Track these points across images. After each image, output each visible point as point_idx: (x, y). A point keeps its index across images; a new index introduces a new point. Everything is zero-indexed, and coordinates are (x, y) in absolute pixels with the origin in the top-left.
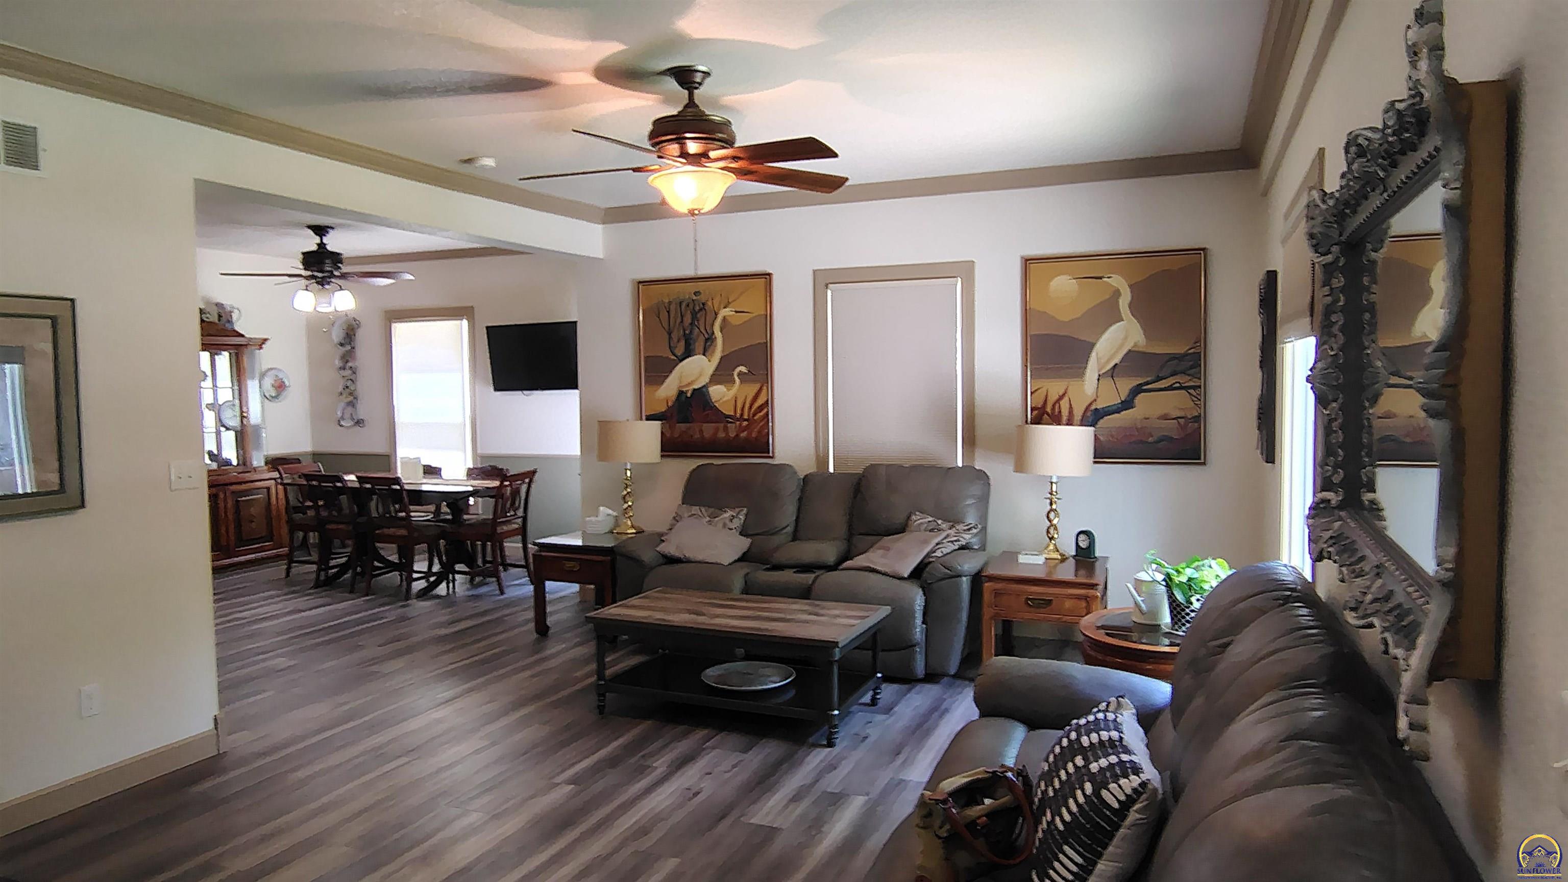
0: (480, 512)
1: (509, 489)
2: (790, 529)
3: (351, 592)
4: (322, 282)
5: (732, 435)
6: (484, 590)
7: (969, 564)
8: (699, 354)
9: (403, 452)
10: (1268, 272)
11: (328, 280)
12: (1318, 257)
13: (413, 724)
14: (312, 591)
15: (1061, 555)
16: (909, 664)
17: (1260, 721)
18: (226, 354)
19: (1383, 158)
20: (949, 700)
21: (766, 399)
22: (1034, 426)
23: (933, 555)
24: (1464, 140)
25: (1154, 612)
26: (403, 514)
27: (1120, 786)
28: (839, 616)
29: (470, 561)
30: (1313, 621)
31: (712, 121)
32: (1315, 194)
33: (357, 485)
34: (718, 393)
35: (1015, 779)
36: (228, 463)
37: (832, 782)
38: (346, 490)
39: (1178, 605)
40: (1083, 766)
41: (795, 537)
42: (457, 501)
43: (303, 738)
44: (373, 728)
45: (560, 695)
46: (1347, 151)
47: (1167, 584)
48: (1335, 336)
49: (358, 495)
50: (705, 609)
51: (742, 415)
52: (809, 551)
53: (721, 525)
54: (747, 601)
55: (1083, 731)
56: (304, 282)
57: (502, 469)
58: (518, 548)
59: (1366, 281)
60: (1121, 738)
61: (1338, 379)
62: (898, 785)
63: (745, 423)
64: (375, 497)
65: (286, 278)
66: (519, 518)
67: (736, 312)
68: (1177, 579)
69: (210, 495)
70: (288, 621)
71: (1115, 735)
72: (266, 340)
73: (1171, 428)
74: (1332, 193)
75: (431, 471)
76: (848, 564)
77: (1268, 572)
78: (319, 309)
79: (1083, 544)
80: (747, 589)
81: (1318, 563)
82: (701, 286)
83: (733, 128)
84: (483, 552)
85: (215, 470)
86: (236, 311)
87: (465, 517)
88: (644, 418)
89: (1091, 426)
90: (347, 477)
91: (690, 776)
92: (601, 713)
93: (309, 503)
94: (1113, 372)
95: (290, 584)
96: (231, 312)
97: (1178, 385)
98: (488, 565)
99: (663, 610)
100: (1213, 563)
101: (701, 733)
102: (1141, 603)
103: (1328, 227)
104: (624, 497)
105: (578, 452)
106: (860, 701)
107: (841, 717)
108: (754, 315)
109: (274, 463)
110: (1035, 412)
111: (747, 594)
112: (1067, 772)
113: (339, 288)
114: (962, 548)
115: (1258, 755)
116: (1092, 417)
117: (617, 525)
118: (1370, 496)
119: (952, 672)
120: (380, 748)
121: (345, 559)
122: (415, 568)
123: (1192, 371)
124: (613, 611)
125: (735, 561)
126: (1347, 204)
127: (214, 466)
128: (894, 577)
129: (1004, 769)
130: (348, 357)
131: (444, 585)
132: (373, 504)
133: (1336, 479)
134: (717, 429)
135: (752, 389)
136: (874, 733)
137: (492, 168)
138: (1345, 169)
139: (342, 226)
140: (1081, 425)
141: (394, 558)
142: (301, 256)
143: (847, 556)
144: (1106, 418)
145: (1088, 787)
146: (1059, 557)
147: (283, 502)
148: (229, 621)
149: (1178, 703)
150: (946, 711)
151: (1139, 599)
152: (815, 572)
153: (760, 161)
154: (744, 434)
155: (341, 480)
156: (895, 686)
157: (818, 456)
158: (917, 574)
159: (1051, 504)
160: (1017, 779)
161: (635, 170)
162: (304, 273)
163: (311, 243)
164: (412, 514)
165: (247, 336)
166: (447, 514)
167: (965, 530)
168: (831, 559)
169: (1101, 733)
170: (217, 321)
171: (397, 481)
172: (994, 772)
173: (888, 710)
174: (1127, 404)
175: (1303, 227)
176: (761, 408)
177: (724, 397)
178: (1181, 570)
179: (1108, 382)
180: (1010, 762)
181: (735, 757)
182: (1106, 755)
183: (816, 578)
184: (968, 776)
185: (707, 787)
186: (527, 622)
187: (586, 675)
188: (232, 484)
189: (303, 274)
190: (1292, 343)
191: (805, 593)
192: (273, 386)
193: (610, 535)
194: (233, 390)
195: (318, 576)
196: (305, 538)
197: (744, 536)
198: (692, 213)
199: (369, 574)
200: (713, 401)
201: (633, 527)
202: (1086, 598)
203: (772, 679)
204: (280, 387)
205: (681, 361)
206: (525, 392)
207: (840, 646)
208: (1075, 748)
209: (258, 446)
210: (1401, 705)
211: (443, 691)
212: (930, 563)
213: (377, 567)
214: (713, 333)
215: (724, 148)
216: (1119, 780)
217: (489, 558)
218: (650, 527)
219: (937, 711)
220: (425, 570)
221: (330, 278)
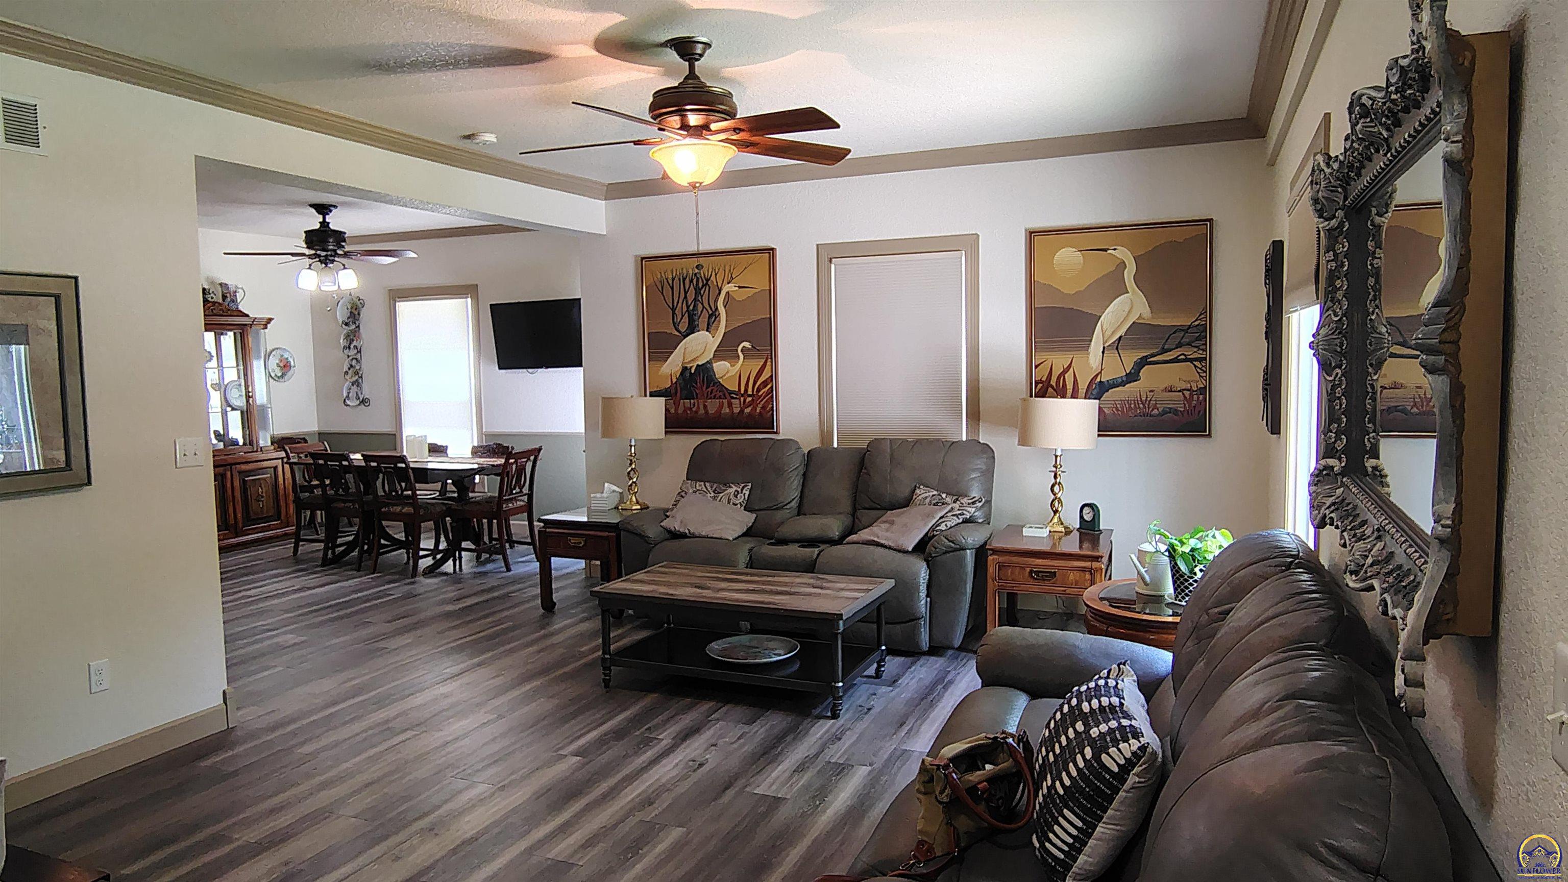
0: (486, 491)
1: (514, 466)
2: (794, 504)
3: (359, 570)
4: (325, 261)
5: (737, 410)
6: (489, 567)
7: (973, 538)
8: (703, 330)
9: (409, 430)
10: (1274, 242)
11: (332, 258)
12: (1322, 223)
13: (419, 699)
14: (319, 569)
15: (1066, 528)
16: (913, 636)
17: (1257, 683)
18: (231, 334)
19: (1388, 118)
20: (953, 673)
21: (770, 375)
22: (1037, 399)
23: (938, 528)
24: (1467, 92)
25: (1157, 583)
26: (410, 492)
27: (1119, 750)
28: (842, 589)
29: (477, 539)
30: (1314, 585)
31: (712, 93)
32: (1320, 158)
33: (363, 464)
34: (722, 368)
35: (1015, 745)
36: (235, 443)
37: (836, 753)
38: (351, 468)
39: (1182, 576)
40: (1084, 732)
41: (800, 511)
42: (463, 479)
43: (311, 713)
44: (381, 703)
45: (567, 669)
46: (1350, 113)
47: (1170, 553)
48: (1339, 302)
49: (365, 474)
50: (709, 583)
51: (746, 390)
52: (813, 525)
53: (725, 500)
54: (752, 575)
55: (1084, 697)
56: (307, 261)
57: (508, 447)
58: (525, 525)
59: (1371, 245)
60: (1122, 704)
61: (1342, 344)
62: (902, 755)
63: (749, 399)
64: (381, 476)
65: (290, 256)
66: (525, 495)
67: (740, 287)
68: (1180, 549)
69: (215, 475)
70: (296, 599)
71: (1115, 700)
72: (270, 320)
73: (1176, 401)
74: (1337, 156)
75: (436, 450)
76: (853, 537)
77: (1271, 539)
78: (323, 288)
79: (1088, 517)
80: (752, 564)
81: (1321, 530)
82: (702, 260)
83: (734, 99)
84: (489, 529)
85: (220, 450)
86: (241, 291)
87: (471, 495)
88: (648, 394)
89: (1095, 399)
90: (352, 456)
91: (694, 748)
92: (607, 686)
93: (315, 482)
94: (1118, 345)
95: (297, 562)
96: (236, 292)
97: (1183, 357)
98: (494, 542)
99: (668, 584)
100: (1217, 533)
101: (706, 706)
102: (1144, 573)
103: (1332, 191)
104: (629, 473)
105: (582, 430)
106: (865, 674)
107: (846, 689)
108: (757, 291)
109: (280, 442)
110: (1040, 386)
111: (751, 568)
112: (1067, 738)
113: (342, 267)
114: (966, 521)
115: (1255, 715)
116: (1098, 390)
117: (622, 501)
118: (1373, 462)
119: (956, 646)
120: (387, 721)
121: (351, 538)
122: (422, 546)
123: (1197, 343)
124: (618, 586)
125: (739, 537)
126: (1351, 167)
127: (221, 445)
128: (899, 551)
129: (1004, 735)
130: (352, 337)
131: (450, 562)
132: (379, 483)
133: (1339, 446)
134: (721, 406)
135: (756, 365)
136: (878, 705)
137: (492, 144)
138: (1350, 131)
139: (345, 204)
140: (1085, 398)
141: (401, 536)
142: (304, 235)
143: (852, 530)
144: (1110, 391)
145: (1088, 752)
146: (1063, 530)
147: (289, 481)
148: (236, 600)
149: (1179, 671)
150: (951, 682)
151: (1143, 570)
152: (819, 547)
153: (761, 133)
154: (748, 410)
155: (347, 458)
156: (899, 660)
157: (822, 430)
158: (921, 548)
159: (1055, 477)
160: (1018, 745)
161: (637, 143)
162: (307, 252)
163: (314, 221)
164: (418, 492)
165: (251, 316)
166: (454, 492)
167: (969, 504)
168: (836, 533)
169: (1102, 699)
170: (221, 301)
171: (403, 459)
172: (996, 738)
173: (893, 682)
174: (1132, 377)
175: (1308, 194)
176: (765, 384)
177: (728, 372)
178: (1185, 541)
179: (1112, 355)
180: (1012, 730)
181: (742, 729)
182: (1107, 721)
183: (820, 552)
184: (970, 742)
185: (712, 758)
186: (534, 597)
187: (592, 649)
188: (239, 463)
189: (307, 254)
190: (1297, 313)
191: (810, 567)
192: (278, 365)
193: (614, 511)
194: (238, 370)
195: (326, 554)
196: (313, 516)
197: (749, 511)
198: (693, 186)
199: (375, 551)
200: (717, 376)
201: (638, 502)
202: (1090, 570)
203: (776, 652)
204: (286, 366)
205: (685, 337)
206: (530, 370)
207: (844, 618)
208: (1076, 714)
209: (265, 427)
210: (1399, 663)
211: (450, 666)
212: (934, 536)
213: (385, 544)
214: (717, 309)
215: (726, 120)
216: (1119, 744)
217: (495, 536)
218: (654, 503)
219: (941, 683)
220: (432, 547)
221: (334, 257)
